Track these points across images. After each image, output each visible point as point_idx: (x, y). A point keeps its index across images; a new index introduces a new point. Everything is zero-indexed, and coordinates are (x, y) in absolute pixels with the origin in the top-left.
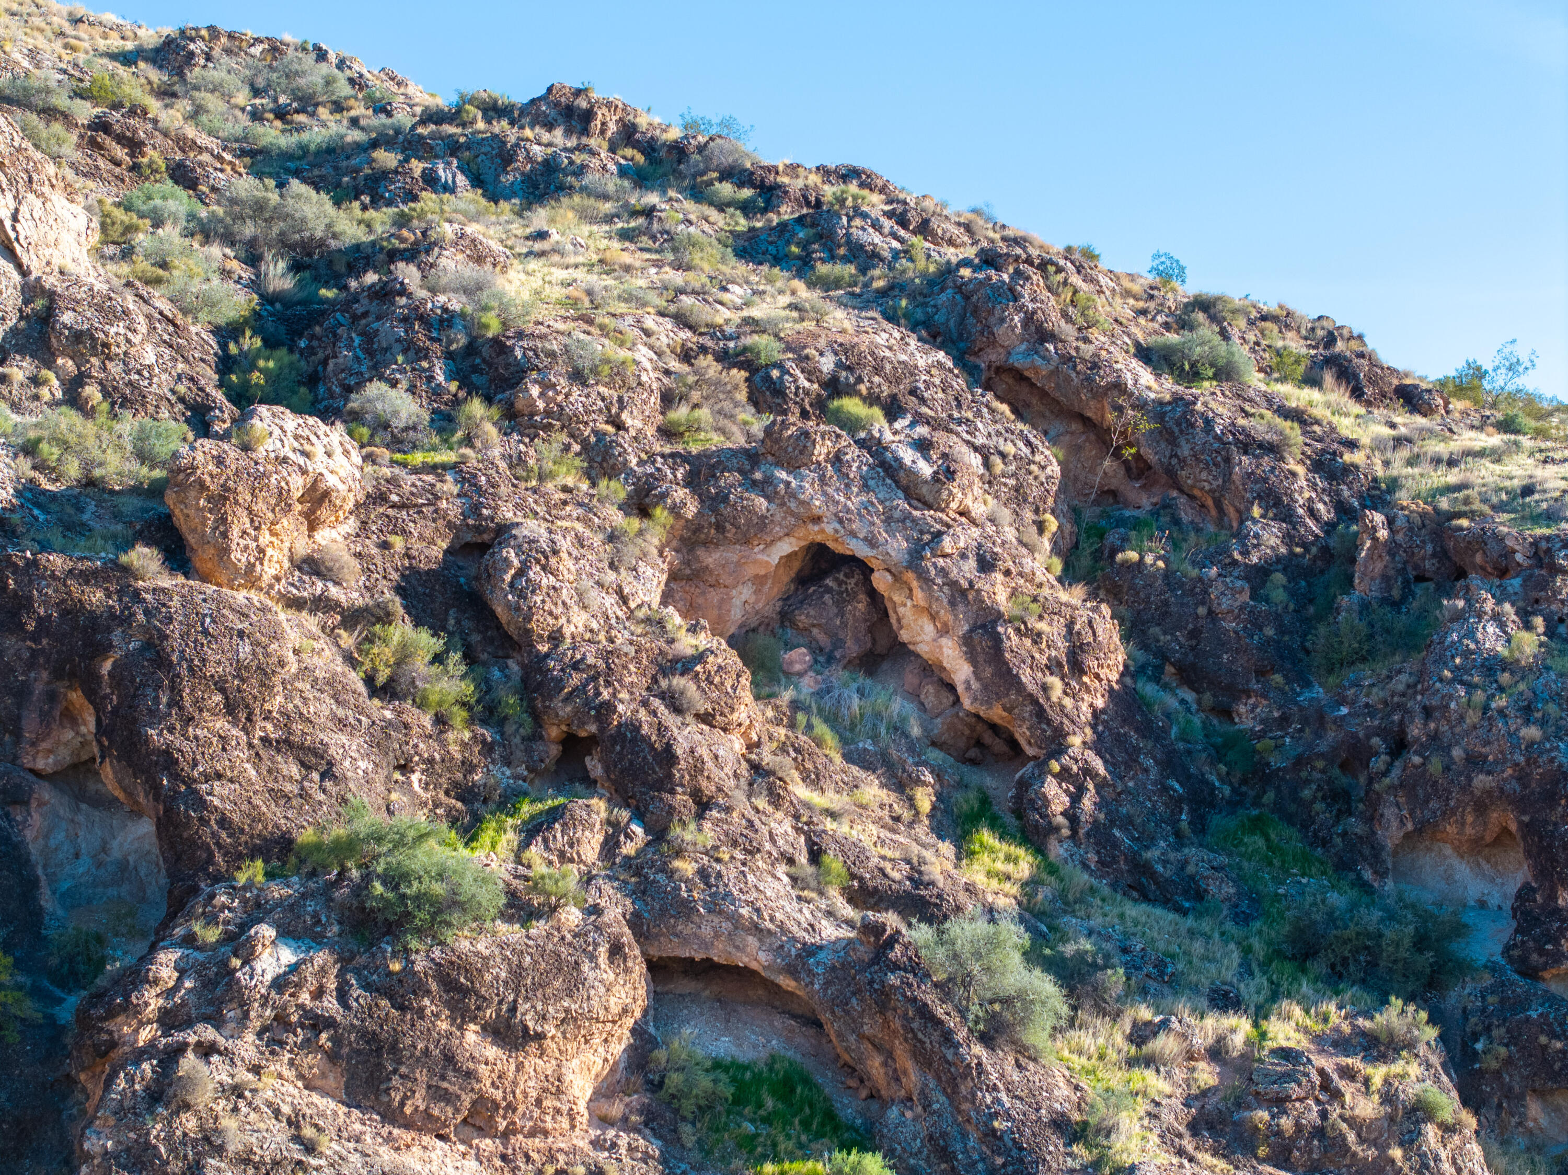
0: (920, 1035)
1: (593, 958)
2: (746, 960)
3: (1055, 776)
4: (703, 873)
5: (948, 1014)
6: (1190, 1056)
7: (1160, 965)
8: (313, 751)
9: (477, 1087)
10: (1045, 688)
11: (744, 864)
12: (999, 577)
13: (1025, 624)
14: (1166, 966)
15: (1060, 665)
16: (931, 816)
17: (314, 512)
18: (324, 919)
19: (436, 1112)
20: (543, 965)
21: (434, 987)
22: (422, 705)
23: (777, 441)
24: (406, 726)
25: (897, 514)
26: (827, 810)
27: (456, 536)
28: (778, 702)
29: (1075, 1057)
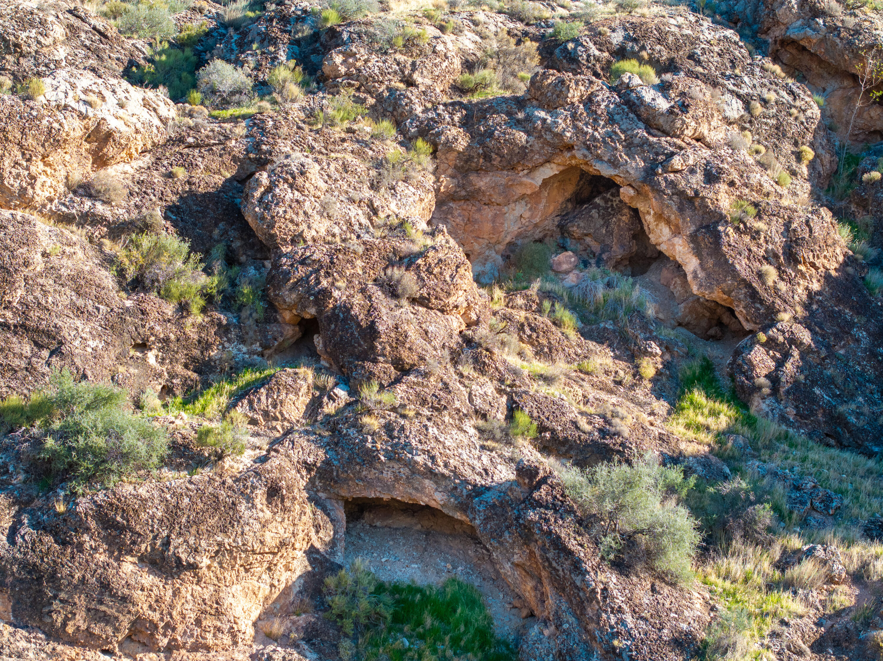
0: (554, 564)
1: (249, 499)
2: (426, 499)
3: (763, 345)
4: (388, 428)
5: (582, 545)
6: (830, 580)
7: (827, 500)
8: (48, 334)
9: (133, 610)
10: (761, 275)
11: (429, 419)
12: (723, 187)
13: (745, 224)
14: (832, 501)
15: (776, 256)
16: (654, 380)
17: (101, 150)
18: (11, 469)
19: (97, 631)
20: (201, 505)
21: (93, 525)
22: (166, 296)
23: (539, 89)
24: (143, 312)
25: (637, 141)
26: (541, 376)
27: (241, 168)
28: (529, 293)
29: (720, 581)
